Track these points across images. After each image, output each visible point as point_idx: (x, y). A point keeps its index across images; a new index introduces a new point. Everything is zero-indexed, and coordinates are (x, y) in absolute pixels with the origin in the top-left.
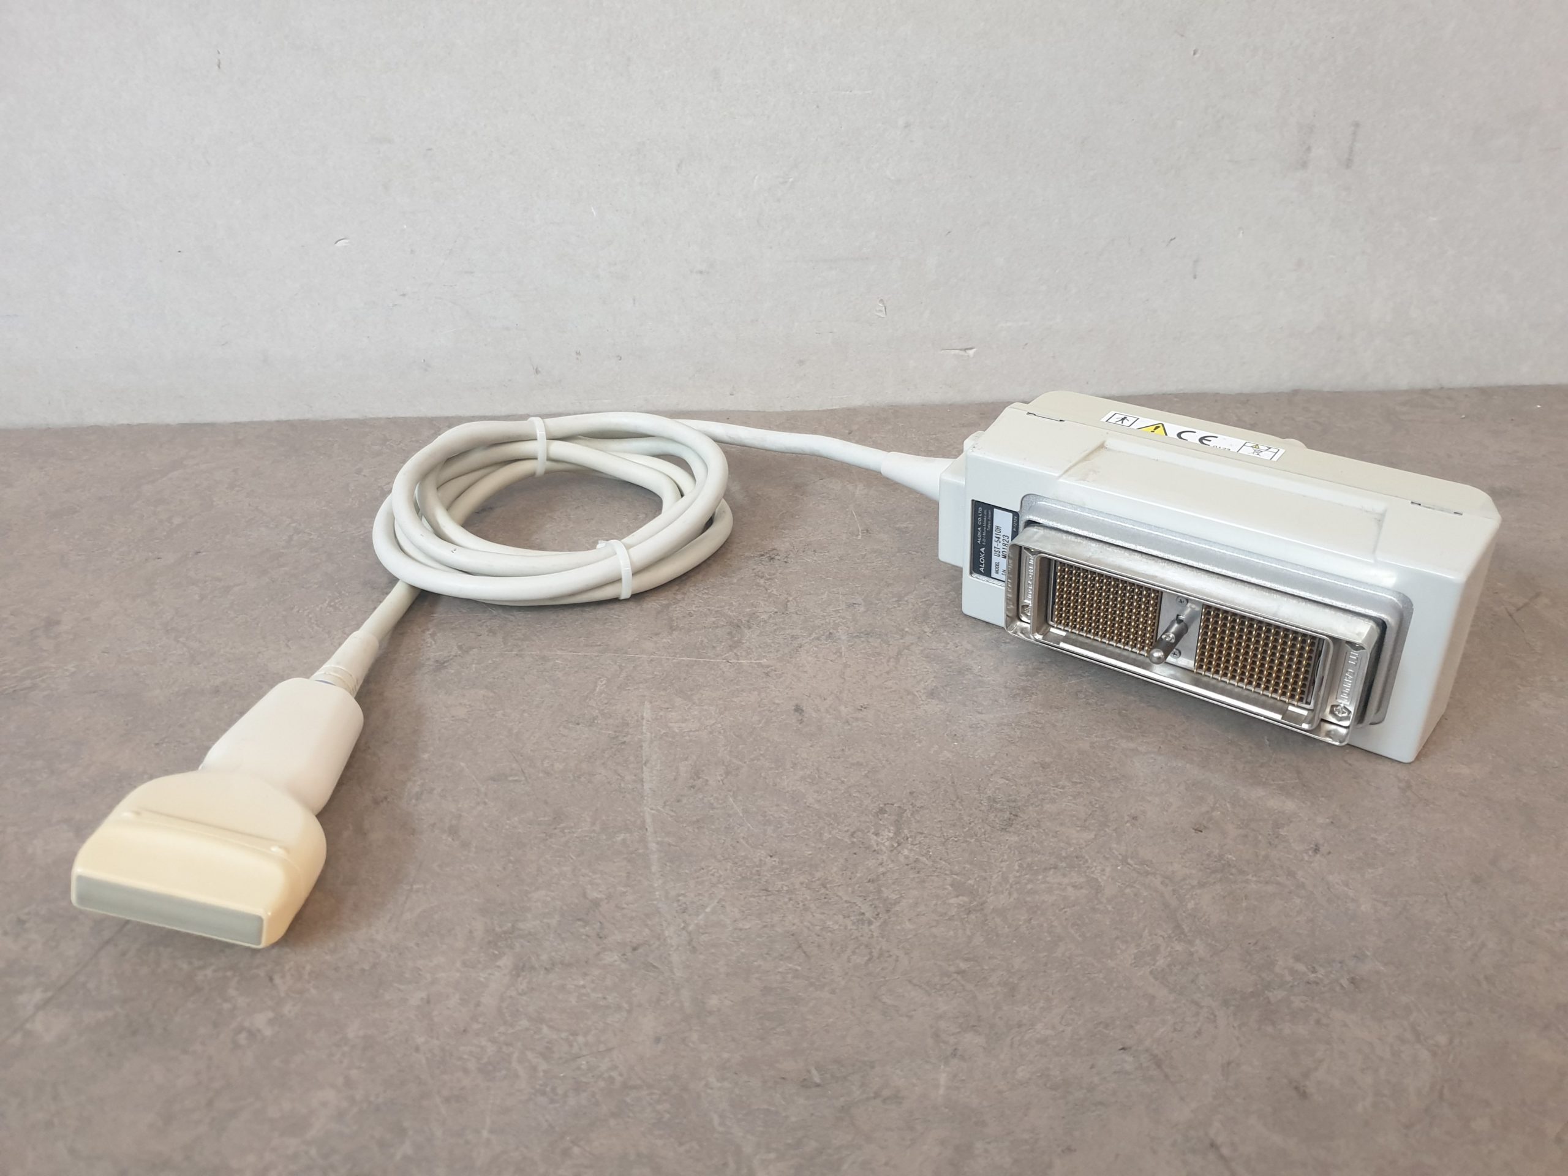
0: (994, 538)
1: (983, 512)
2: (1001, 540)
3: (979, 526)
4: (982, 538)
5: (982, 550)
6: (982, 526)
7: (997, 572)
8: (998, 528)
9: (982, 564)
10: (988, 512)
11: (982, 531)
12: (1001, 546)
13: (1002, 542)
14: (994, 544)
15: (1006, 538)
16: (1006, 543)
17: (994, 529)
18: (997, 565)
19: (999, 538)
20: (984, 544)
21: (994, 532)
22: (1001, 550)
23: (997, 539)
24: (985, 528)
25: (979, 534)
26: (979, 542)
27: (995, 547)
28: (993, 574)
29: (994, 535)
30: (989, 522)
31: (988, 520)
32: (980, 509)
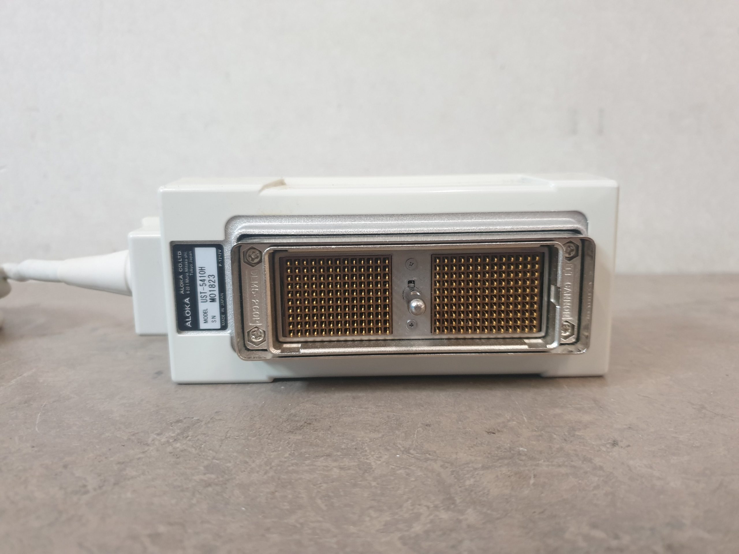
0: (199, 283)
1: (183, 258)
2: (206, 282)
3: (181, 273)
4: (185, 286)
5: (187, 300)
6: (183, 273)
7: (206, 321)
8: (202, 269)
9: (188, 317)
10: (188, 255)
11: (184, 277)
12: (207, 289)
13: (208, 284)
14: (200, 289)
15: (211, 278)
16: (212, 283)
17: (198, 271)
18: (205, 313)
19: (204, 280)
20: (188, 292)
21: (198, 275)
22: (208, 294)
23: (201, 283)
24: (187, 274)
25: (181, 282)
26: (182, 292)
27: (201, 293)
28: (202, 325)
29: (198, 278)
30: (191, 265)
31: (189, 263)
32: (179, 253)
